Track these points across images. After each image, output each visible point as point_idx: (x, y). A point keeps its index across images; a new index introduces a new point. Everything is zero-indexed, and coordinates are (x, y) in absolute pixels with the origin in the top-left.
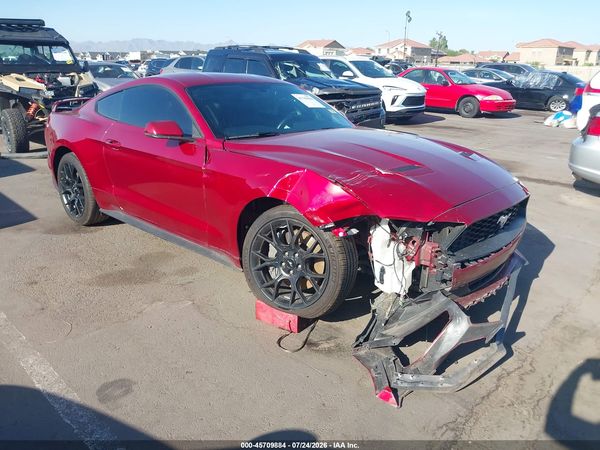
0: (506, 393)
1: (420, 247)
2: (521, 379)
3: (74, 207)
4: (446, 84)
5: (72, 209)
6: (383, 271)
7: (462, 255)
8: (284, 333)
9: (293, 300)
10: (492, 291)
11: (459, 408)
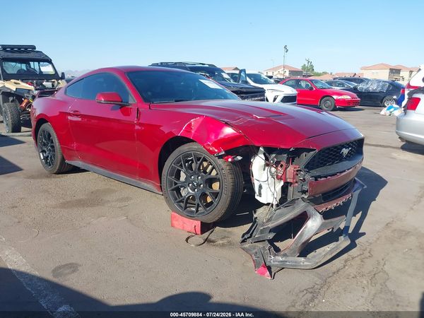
0: (351, 270)
1: (286, 169)
2: (362, 261)
3: (48, 161)
4: (311, 89)
5: (46, 163)
6: (260, 187)
7: (316, 172)
8: (190, 234)
9: (197, 211)
10: (340, 202)
11: (316, 279)
